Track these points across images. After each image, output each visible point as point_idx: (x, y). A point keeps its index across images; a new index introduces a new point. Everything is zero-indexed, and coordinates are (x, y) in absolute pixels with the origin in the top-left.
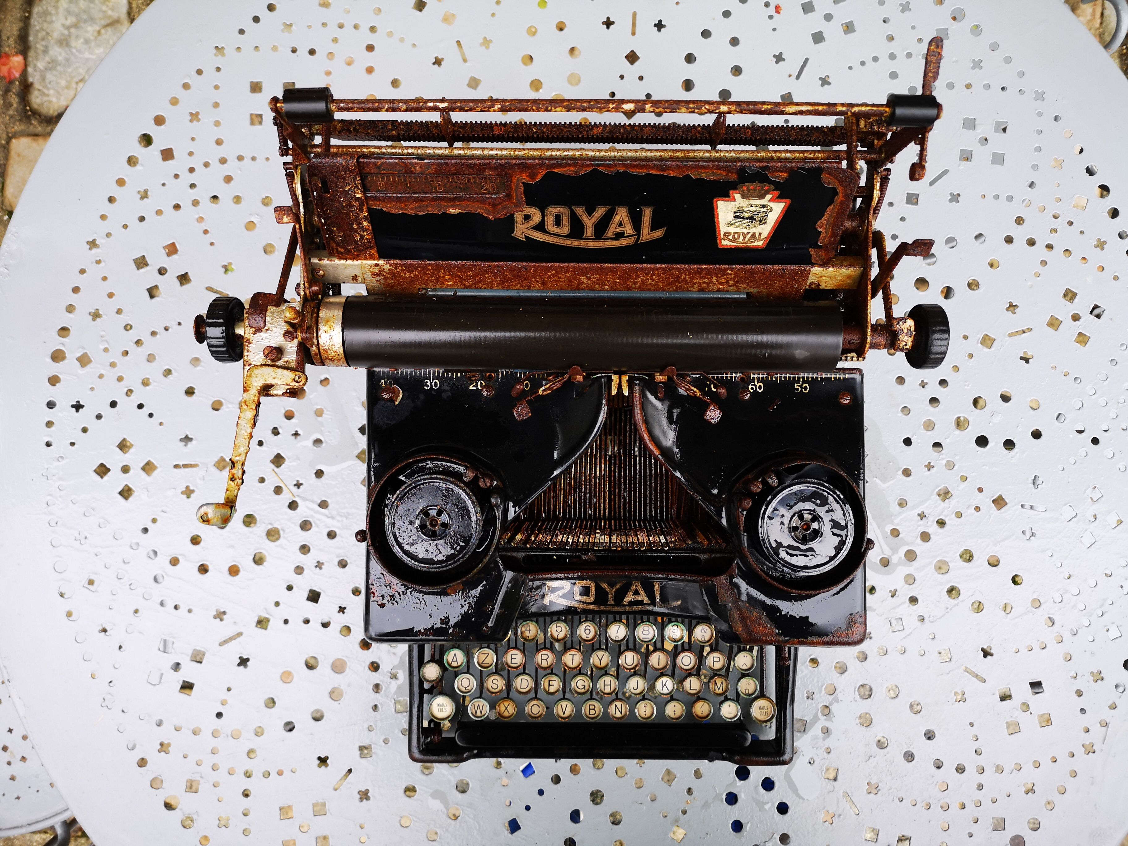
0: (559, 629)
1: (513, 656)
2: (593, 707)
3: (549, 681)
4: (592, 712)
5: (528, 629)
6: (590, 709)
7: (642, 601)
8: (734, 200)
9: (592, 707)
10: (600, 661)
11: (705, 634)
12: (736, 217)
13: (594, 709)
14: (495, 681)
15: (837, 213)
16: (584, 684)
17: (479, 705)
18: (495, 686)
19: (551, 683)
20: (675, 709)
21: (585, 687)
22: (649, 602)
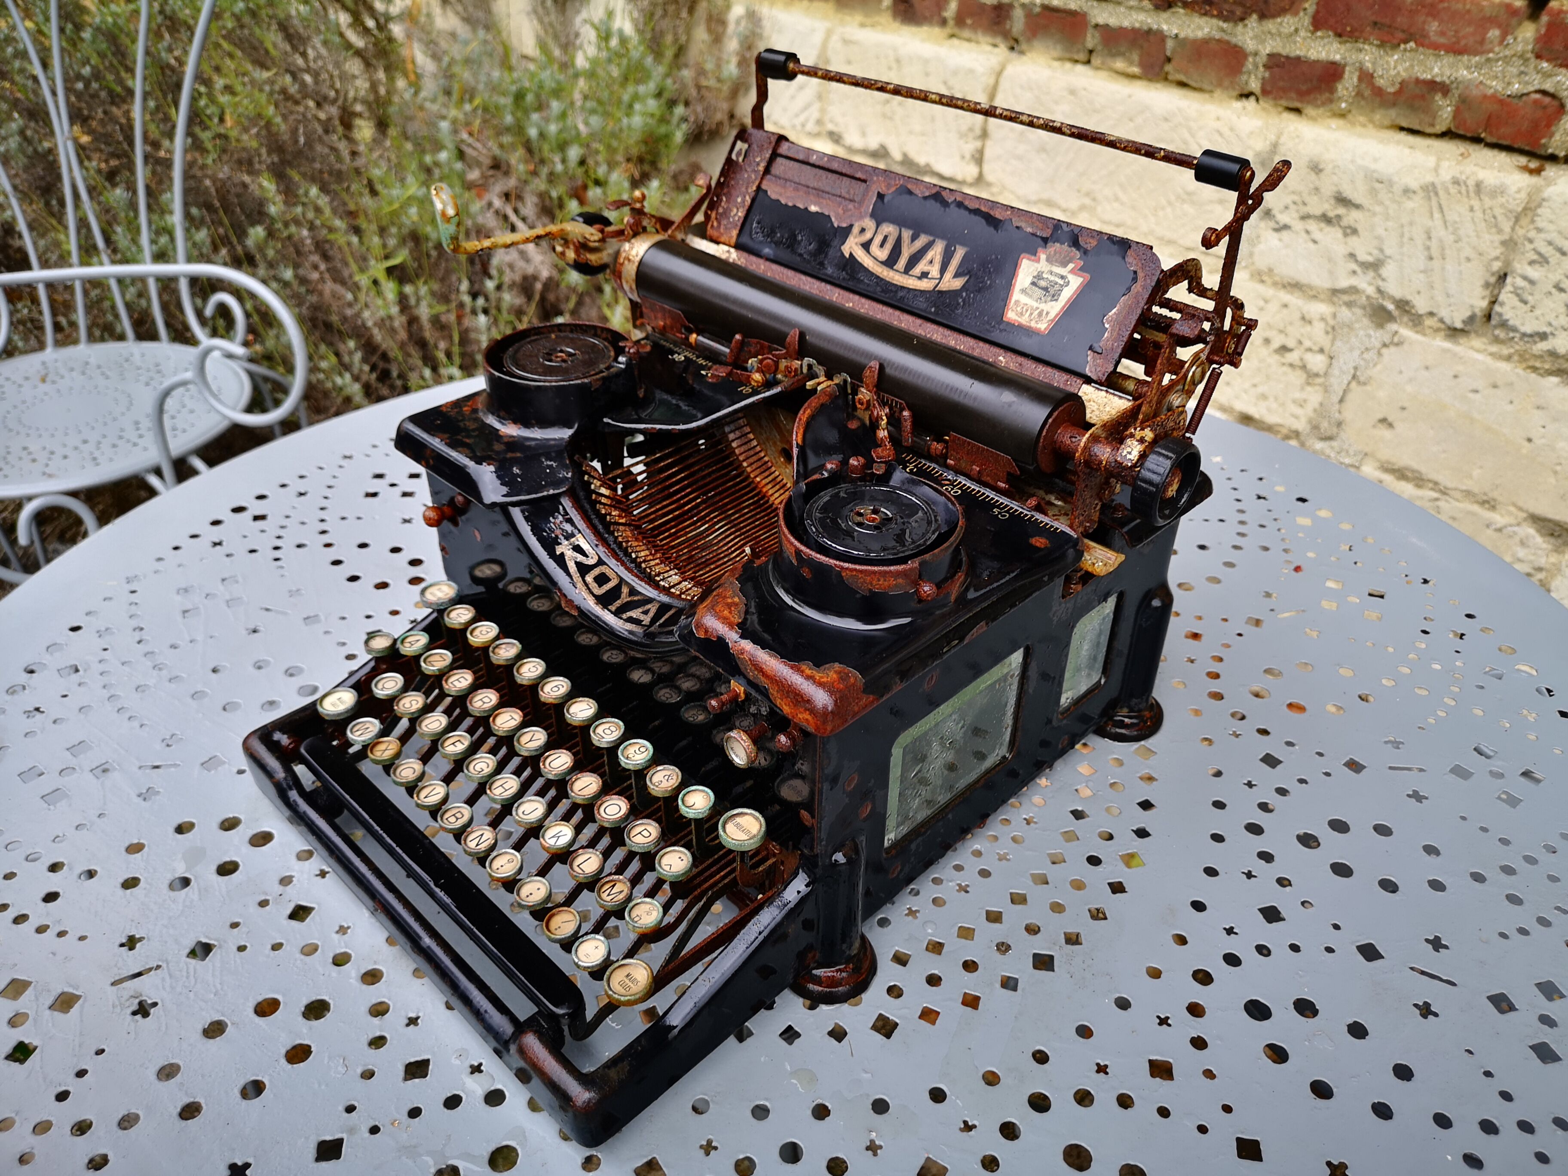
0: (533, 668)
8: (1038, 261)
12: (1033, 284)
15: (1130, 307)
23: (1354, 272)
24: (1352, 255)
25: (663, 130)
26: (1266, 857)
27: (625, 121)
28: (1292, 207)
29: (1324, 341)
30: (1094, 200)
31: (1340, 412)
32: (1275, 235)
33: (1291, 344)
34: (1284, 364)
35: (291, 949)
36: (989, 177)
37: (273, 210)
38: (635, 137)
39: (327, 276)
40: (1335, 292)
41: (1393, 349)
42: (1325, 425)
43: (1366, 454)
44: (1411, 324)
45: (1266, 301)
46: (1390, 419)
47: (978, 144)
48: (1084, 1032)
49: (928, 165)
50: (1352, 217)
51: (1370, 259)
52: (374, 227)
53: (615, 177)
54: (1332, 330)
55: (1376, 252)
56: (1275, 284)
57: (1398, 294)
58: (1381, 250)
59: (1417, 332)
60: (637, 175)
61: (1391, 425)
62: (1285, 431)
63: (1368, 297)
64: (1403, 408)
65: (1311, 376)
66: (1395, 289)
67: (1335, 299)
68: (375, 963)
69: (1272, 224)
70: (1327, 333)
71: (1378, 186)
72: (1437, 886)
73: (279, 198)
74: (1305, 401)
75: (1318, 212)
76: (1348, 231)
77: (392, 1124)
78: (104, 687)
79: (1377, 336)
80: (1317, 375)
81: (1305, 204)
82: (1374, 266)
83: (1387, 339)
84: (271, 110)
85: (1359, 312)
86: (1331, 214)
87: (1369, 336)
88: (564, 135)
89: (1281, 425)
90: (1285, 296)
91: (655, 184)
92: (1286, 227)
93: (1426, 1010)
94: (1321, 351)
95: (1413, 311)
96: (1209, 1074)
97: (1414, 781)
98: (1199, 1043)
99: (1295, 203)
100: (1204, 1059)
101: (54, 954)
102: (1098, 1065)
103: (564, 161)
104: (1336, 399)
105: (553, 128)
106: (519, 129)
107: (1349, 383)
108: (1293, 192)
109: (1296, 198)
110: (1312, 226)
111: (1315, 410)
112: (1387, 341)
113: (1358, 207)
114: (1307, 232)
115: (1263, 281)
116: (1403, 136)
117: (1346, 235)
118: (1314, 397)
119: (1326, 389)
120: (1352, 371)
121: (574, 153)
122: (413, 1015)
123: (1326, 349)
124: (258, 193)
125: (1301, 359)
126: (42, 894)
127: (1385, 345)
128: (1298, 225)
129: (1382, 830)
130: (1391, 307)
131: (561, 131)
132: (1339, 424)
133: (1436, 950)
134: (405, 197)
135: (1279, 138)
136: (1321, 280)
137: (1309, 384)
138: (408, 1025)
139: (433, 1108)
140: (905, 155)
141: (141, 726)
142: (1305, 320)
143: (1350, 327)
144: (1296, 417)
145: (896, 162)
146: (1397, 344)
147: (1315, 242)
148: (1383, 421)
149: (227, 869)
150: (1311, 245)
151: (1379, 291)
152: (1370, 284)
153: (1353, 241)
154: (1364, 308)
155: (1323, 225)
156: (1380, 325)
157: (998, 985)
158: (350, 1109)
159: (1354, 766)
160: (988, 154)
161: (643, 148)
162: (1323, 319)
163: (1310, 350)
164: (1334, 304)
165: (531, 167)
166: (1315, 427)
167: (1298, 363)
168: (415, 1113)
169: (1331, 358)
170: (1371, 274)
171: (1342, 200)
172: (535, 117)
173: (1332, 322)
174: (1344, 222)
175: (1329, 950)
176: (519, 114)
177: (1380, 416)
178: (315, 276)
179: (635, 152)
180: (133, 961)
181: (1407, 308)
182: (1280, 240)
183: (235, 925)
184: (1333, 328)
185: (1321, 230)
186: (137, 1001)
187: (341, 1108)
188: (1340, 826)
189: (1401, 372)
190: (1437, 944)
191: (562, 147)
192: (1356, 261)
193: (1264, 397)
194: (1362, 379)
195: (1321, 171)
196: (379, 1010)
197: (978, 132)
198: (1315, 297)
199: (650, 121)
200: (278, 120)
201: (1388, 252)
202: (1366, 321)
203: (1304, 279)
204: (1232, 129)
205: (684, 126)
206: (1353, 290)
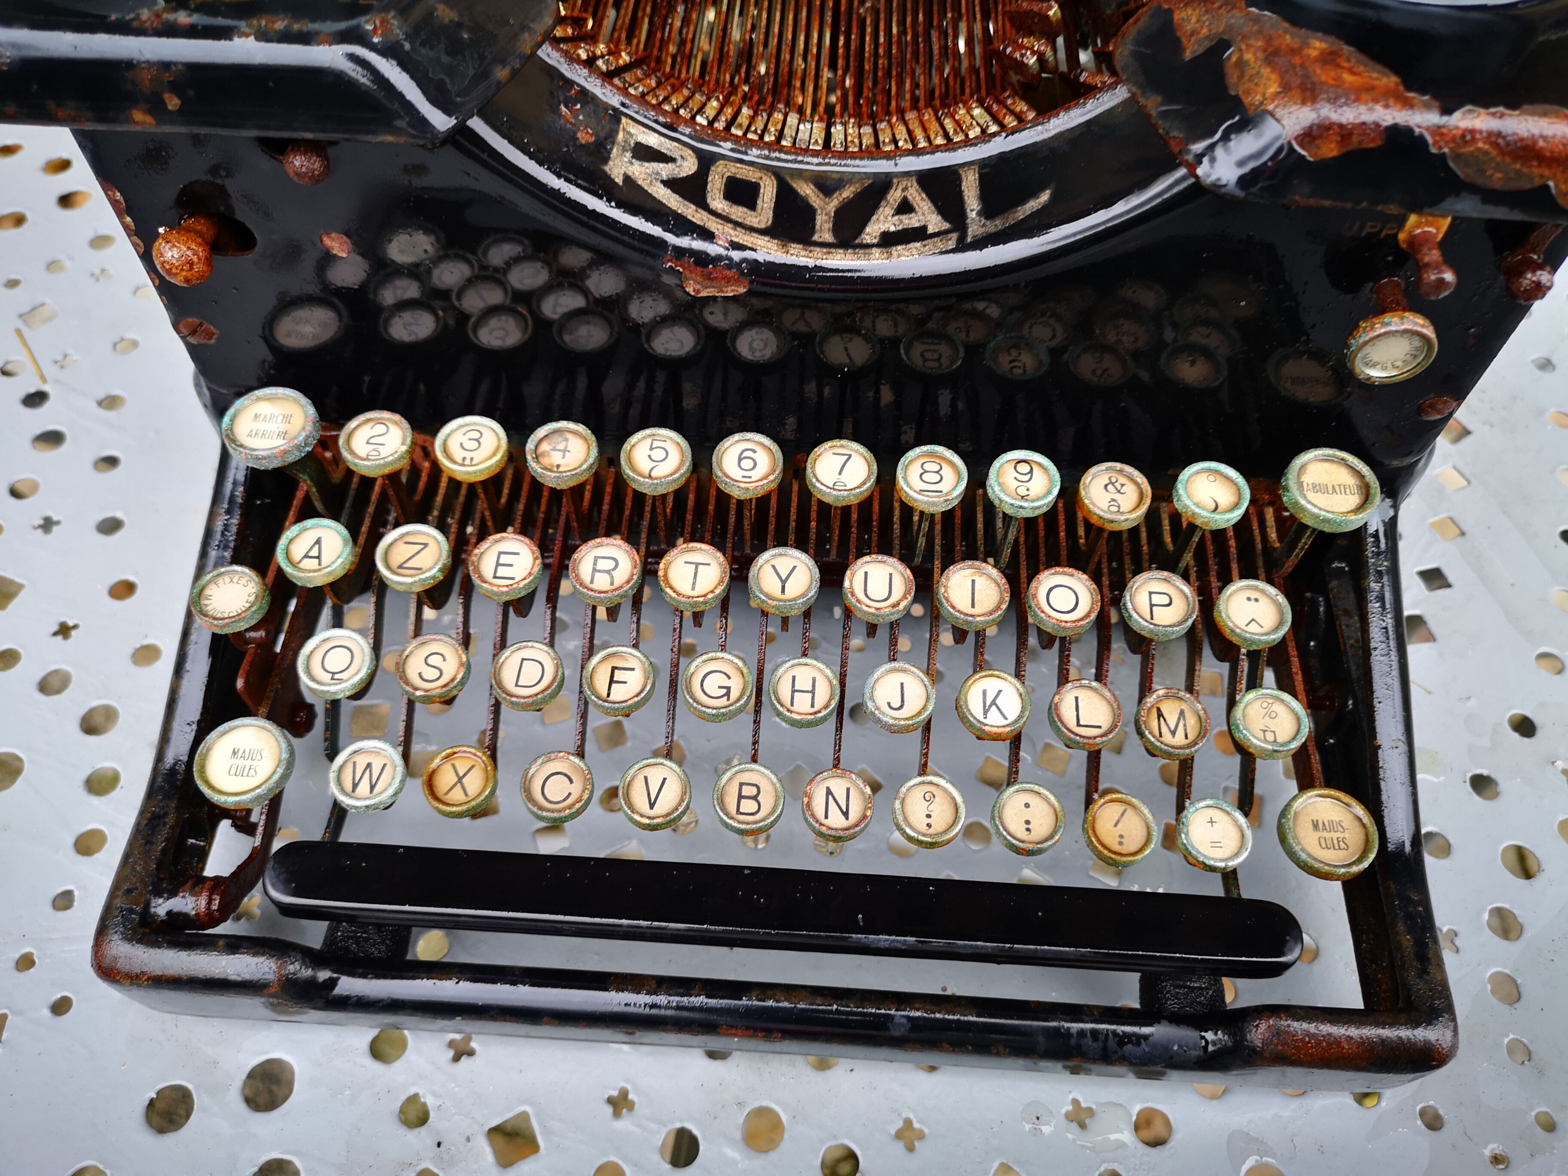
0: (658, 454)
1: (504, 559)
2: (753, 791)
3: (614, 669)
4: (748, 806)
5: (561, 446)
6: (740, 797)
7: (924, 228)
9: (748, 791)
10: (784, 582)
11: (1117, 496)
13: (755, 798)
14: (434, 660)
16: (727, 683)
17: (369, 765)
18: (430, 674)
19: (618, 675)
20: (1027, 814)
21: (728, 694)
22: (946, 226)
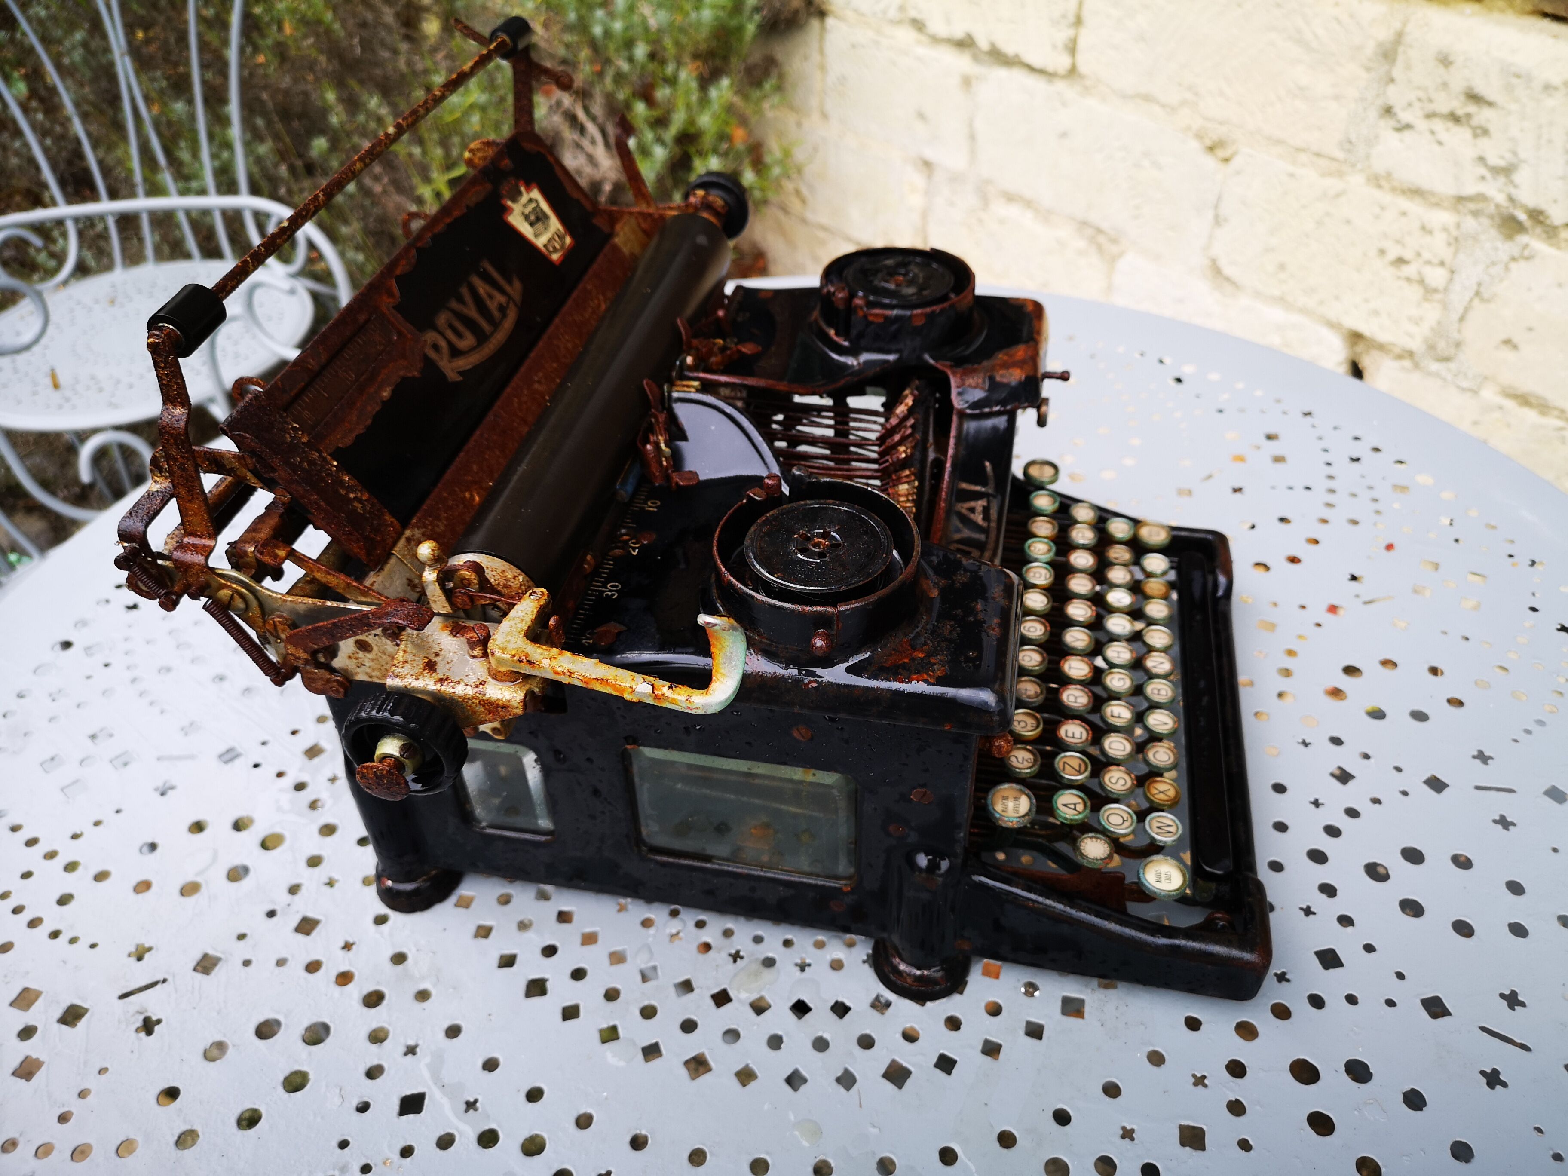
23: (1483, 178)
24: (1482, 159)
25: (734, 23)
26: (1328, 890)
27: (694, 16)
28: (1417, 104)
29: (1446, 253)
30: (1196, 94)
31: (1459, 331)
32: (1396, 135)
33: (1408, 255)
34: (1399, 278)
35: (296, 967)
36: (1082, 68)
37: (334, 120)
38: (704, 33)
39: (391, 189)
40: (1460, 199)
41: (1522, 264)
42: (1442, 345)
43: (1486, 378)
44: (1544, 236)
45: (1383, 208)
46: (1515, 340)
47: (1071, 32)
48: (1112, 1090)
49: (1017, 56)
50: (1483, 116)
51: (1502, 163)
52: (435, 136)
53: (683, 75)
54: (1456, 242)
55: (1509, 156)
56: (1394, 190)
57: (1531, 202)
58: (1515, 154)
59: (1551, 245)
60: (706, 74)
61: (1515, 347)
62: (1397, 350)
63: (1497, 206)
64: (1530, 329)
65: (1429, 291)
66: (1528, 197)
67: (1460, 207)
68: (378, 983)
69: (1392, 123)
70: (1449, 244)
71: (1515, 81)
72: (1519, 930)
73: (340, 108)
74: (1421, 319)
75: (1445, 109)
76: (1479, 131)
77: (384, 1163)
78: (128, 668)
79: (1505, 249)
80: (1436, 291)
81: (1430, 101)
82: (1506, 171)
83: (1516, 252)
84: (328, 16)
85: (1485, 221)
86: (1460, 112)
87: (1496, 249)
88: (630, 33)
89: (1394, 345)
90: (1404, 203)
91: (725, 82)
92: (1408, 126)
93: (1493, 1079)
94: (1442, 264)
95: (1548, 222)
96: (1245, 1145)
97: (1500, 805)
98: (1236, 1108)
99: (1419, 100)
100: (1241, 1127)
101: (64, 962)
102: (1124, 1128)
103: (631, 60)
104: (1455, 316)
105: (618, 26)
106: (582, 27)
107: (1471, 300)
108: (1419, 88)
109: (1421, 94)
110: (1439, 125)
111: (1432, 329)
112: (1516, 255)
113: (1490, 104)
114: (1432, 132)
115: (1380, 187)
116: (1547, 24)
117: (1475, 136)
118: (1432, 314)
119: (1445, 306)
120: (1475, 287)
121: (641, 51)
122: (412, 1043)
123: (1448, 261)
124: (319, 103)
125: (1420, 273)
126: (57, 896)
127: (1513, 259)
128: (1422, 125)
129: (1462, 862)
130: (1522, 216)
131: (627, 29)
132: (1458, 345)
133: (1511, 1007)
134: (467, 104)
135: (1404, 24)
136: (1445, 187)
137: (1426, 300)
138: (406, 1054)
139: (425, 1147)
140: (993, 45)
141: (162, 712)
142: (1425, 229)
143: (1475, 238)
144: (1411, 336)
145: (982, 52)
146: (1528, 259)
147: (1440, 143)
148: (1507, 342)
149: (237, 874)
150: (1436, 147)
151: (1511, 199)
152: (1500, 191)
153: (1483, 142)
154: (1491, 217)
155: (1450, 125)
156: (1509, 237)
157: (1021, 1032)
158: (344, 1144)
159: (1436, 784)
160: (1082, 43)
161: (714, 44)
162: (1445, 229)
163: (1429, 263)
164: (1458, 212)
165: (598, 68)
166: (1431, 347)
167: (1414, 276)
168: (407, 1152)
169: (1453, 272)
170: (1502, 179)
171: (1474, 97)
172: (600, 13)
173: (1455, 233)
174: (1475, 122)
175: (1390, 1003)
176: (584, 11)
177: (1504, 336)
178: (378, 188)
179: (703, 47)
180: (141, 974)
181: (1541, 218)
182: (1401, 141)
183: (241, 937)
184: (1456, 239)
185: (1448, 130)
186: (141, 1017)
187: (335, 1143)
188: (1413, 856)
189: (1530, 289)
190: (1512, 1000)
191: (629, 44)
192: (1486, 165)
193: (1376, 313)
194: (1486, 295)
195: (1451, 63)
196: (377, 1037)
197: (1072, 19)
198: (1437, 205)
199: (721, 14)
200: (337, 26)
201: (1523, 155)
202: (1493, 232)
203: (1425, 185)
204: (1352, 16)
205: (757, 18)
206: (1481, 198)
